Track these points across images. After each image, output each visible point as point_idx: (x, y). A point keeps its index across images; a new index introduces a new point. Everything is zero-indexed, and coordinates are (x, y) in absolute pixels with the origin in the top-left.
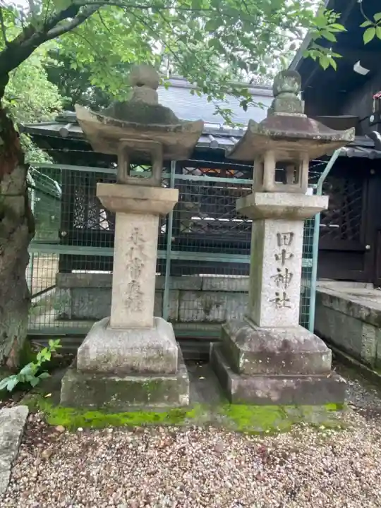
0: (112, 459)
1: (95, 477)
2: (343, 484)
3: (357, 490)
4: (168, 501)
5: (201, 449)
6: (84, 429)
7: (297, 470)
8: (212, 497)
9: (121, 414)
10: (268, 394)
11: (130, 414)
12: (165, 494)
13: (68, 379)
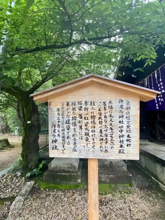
0: (53, 200)
1: (46, 206)
2: (124, 214)
3: (128, 217)
4: (64, 216)
5: (81, 198)
6: (48, 190)
7: (110, 208)
8: (78, 215)
9: (60, 185)
10: (106, 180)
11: (63, 185)
12: (64, 213)
13: (46, 173)
